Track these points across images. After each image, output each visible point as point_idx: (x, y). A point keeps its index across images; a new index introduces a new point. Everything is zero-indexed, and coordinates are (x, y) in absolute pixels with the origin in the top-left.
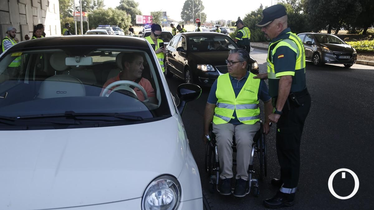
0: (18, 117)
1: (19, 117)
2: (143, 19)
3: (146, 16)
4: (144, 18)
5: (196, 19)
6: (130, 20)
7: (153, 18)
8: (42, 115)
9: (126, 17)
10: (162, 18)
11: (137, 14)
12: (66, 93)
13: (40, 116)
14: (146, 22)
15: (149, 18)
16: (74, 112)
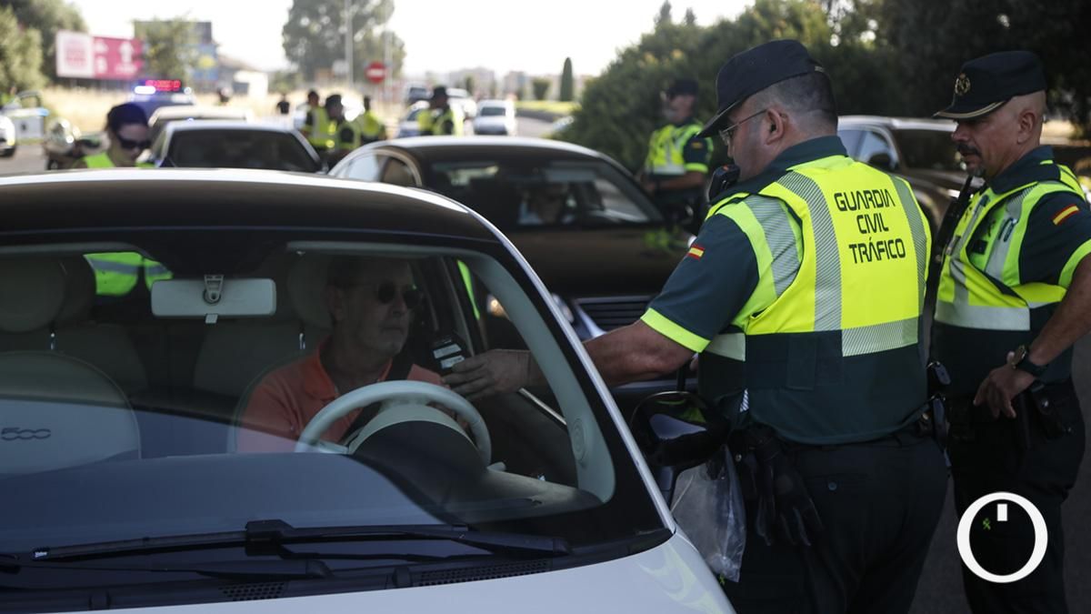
0: (38, 554)
1: (41, 554)
2: (97, 55)
3: (108, 41)
4: (101, 48)
5: (367, 63)
6: (36, 57)
7: (148, 50)
8: (146, 539)
9: (17, 44)
10: (194, 53)
11: (61, 25)
12: (49, 436)
13: (140, 545)
14: (111, 66)
15: (127, 50)
16: (285, 525)
